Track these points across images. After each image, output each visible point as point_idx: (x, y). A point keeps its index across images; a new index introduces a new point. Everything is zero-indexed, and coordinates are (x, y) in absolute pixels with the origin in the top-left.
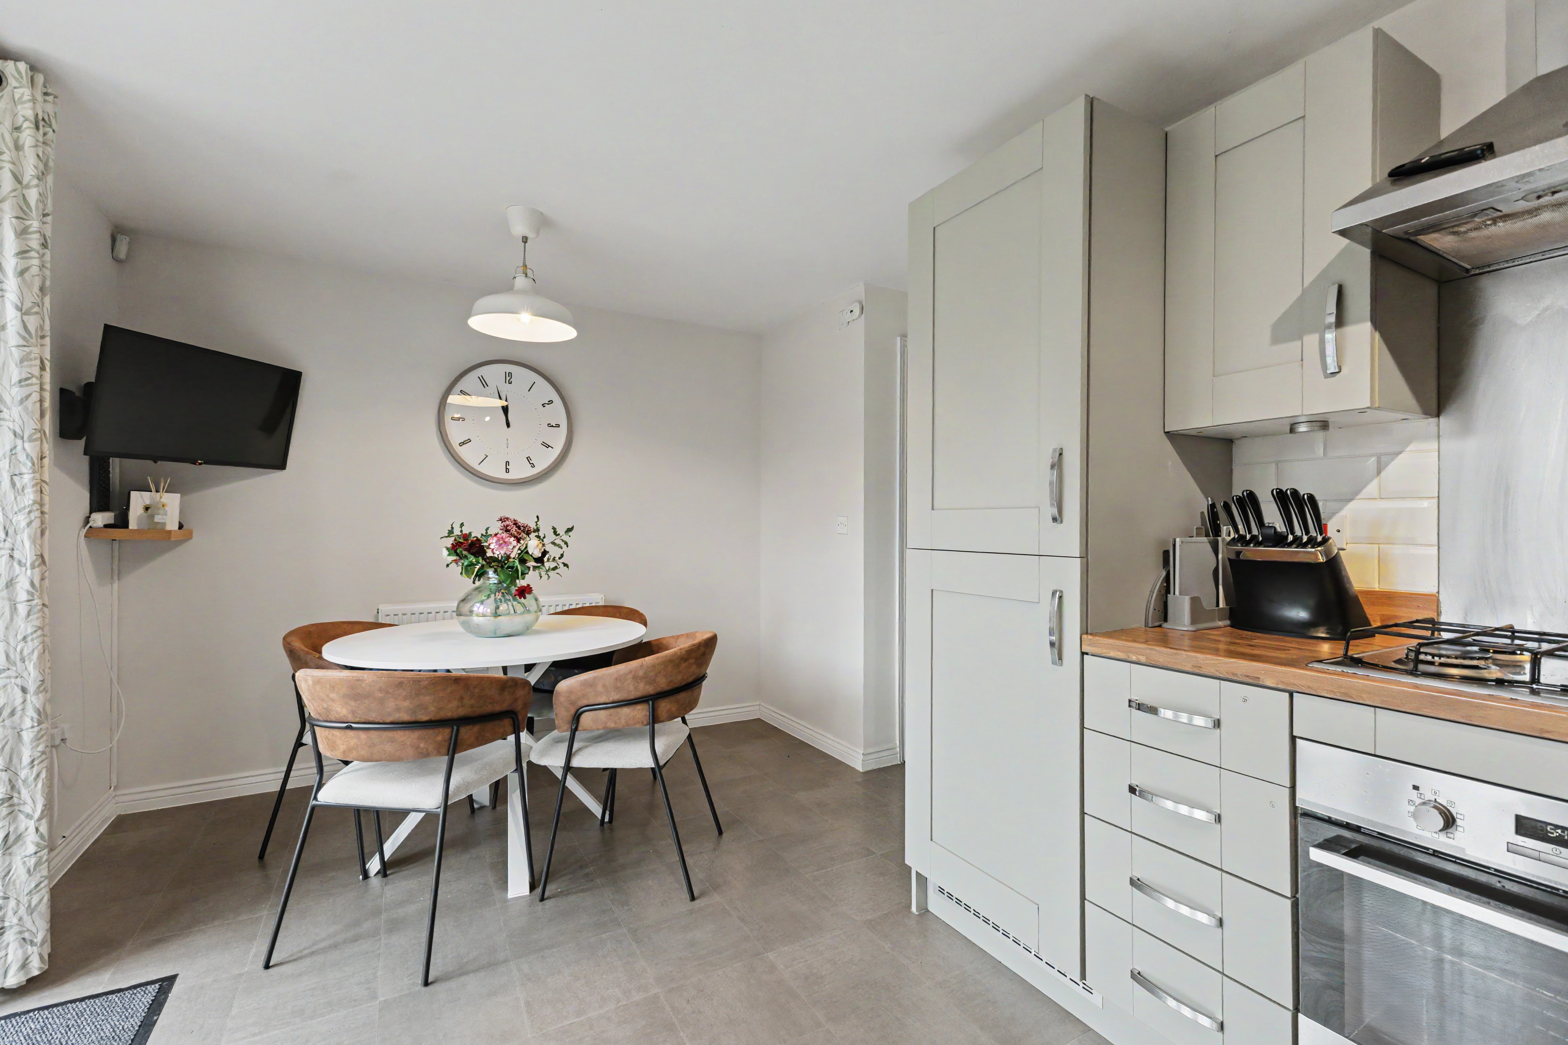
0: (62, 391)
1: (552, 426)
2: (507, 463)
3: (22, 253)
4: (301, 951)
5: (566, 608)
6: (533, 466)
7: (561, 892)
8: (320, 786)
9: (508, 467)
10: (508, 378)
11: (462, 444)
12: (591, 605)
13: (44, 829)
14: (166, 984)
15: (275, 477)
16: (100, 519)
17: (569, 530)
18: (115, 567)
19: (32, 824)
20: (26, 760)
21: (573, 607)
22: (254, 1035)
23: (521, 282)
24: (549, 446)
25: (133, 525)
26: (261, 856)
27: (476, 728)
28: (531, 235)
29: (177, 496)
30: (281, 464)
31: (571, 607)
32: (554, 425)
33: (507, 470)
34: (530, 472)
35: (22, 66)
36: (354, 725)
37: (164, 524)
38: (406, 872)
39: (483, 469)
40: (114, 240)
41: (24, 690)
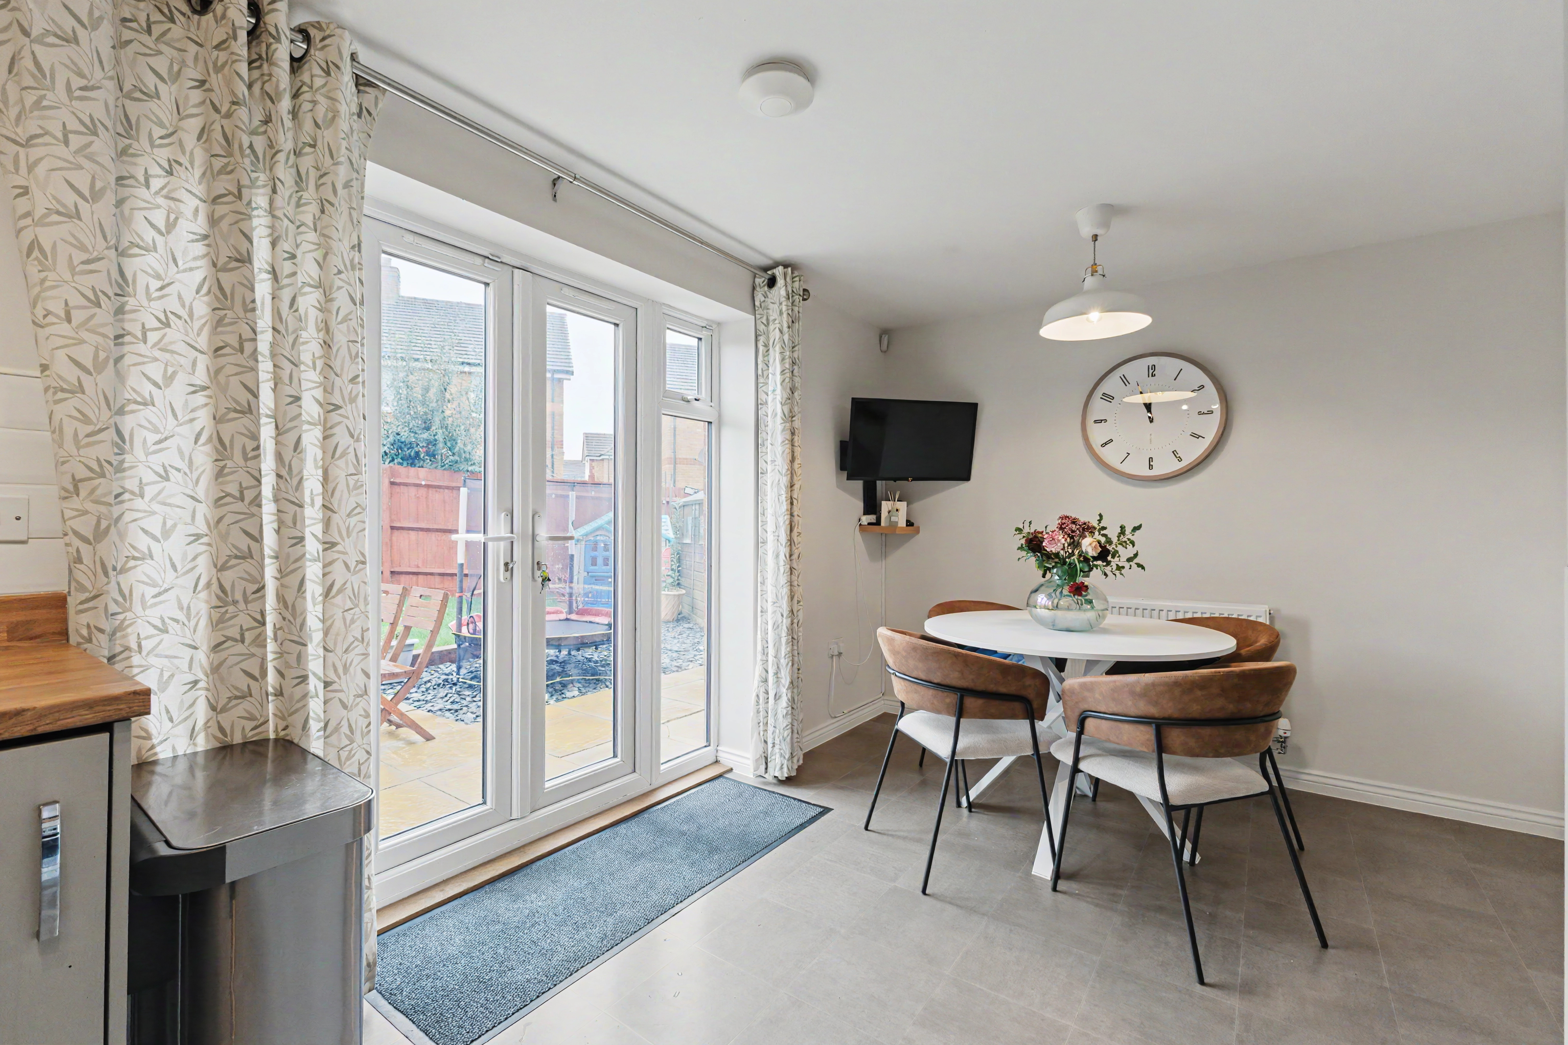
0: (841, 442)
1: (1204, 413)
2: (1151, 459)
3: (782, 372)
4: (888, 830)
5: (1189, 616)
6: (1180, 460)
7: (1077, 894)
8: (901, 716)
9: (1151, 463)
10: (1151, 371)
11: (1104, 445)
12: (1212, 616)
13: (789, 695)
14: (826, 810)
15: (963, 486)
16: (866, 519)
17: (1137, 528)
18: (884, 551)
19: (785, 690)
20: (783, 655)
21: (1198, 615)
22: (831, 861)
23: (1090, 282)
24: (1200, 436)
25: (883, 524)
26: (921, 764)
27: (980, 702)
28: (1098, 232)
29: (905, 503)
30: (966, 476)
31: (1196, 616)
32: (1206, 412)
33: (1151, 467)
34: (1176, 466)
35: (781, 268)
36: (897, 674)
37: (897, 522)
38: (985, 817)
39: (1126, 468)
40: (881, 337)
41: (782, 616)
